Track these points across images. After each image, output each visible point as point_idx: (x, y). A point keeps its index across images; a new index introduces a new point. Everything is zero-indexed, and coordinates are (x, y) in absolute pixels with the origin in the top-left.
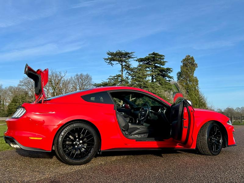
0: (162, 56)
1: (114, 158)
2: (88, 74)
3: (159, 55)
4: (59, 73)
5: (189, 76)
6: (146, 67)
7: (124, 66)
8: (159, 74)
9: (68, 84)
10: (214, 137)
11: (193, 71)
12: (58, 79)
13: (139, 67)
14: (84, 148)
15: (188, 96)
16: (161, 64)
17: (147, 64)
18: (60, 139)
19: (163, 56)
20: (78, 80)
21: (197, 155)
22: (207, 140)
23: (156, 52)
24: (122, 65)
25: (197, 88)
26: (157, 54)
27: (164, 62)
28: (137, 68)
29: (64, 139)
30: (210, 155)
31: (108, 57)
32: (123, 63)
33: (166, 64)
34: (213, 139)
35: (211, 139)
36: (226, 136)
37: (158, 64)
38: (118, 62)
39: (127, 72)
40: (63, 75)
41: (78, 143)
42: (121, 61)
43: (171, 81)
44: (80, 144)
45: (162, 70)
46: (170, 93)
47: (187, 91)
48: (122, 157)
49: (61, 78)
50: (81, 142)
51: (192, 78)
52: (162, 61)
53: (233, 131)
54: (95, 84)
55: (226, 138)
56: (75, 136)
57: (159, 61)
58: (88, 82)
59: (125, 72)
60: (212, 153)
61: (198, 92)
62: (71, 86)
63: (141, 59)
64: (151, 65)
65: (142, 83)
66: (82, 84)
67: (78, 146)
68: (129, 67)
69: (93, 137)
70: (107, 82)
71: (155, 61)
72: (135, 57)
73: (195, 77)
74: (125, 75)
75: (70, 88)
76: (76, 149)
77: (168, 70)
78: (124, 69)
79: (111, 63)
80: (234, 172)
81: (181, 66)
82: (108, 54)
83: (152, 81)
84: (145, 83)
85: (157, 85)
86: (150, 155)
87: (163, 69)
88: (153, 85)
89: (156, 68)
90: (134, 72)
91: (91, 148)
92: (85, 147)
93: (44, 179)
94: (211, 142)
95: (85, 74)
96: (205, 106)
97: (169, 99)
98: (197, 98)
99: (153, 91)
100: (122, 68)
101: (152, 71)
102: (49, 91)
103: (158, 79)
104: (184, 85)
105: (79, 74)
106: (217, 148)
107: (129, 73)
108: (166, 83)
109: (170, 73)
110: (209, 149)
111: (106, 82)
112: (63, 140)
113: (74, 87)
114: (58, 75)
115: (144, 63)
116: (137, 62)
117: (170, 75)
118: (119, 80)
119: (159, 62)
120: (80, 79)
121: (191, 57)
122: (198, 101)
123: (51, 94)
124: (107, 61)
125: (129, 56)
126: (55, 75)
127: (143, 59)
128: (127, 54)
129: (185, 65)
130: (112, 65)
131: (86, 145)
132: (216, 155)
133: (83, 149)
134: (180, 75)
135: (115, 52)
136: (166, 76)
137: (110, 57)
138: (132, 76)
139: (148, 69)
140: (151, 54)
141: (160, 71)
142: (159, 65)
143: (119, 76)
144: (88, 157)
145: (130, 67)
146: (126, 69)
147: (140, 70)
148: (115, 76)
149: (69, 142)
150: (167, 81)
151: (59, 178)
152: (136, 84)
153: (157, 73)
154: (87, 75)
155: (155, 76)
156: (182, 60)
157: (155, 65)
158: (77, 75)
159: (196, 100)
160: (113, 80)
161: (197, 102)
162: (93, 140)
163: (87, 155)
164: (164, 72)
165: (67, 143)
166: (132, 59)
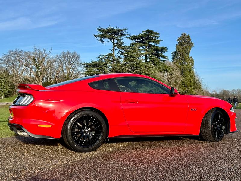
0: (156, 34)
1: (120, 145)
2: (76, 52)
3: (154, 33)
4: (43, 50)
5: (184, 56)
6: (139, 46)
7: (116, 45)
8: (153, 54)
9: (53, 62)
10: (217, 124)
11: (188, 50)
12: (42, 57)
13: (131, 46)
14: (92, 135)
15: (182, 78)
16: (156, 43)
17: (140, 42)
18: (69, 127)
19: (158, 33)
20: (65, 59)
21: (200, 141)
22: (210, 127)
23: (150, 30)
24: (113, 42)
25: (192, 69)
26: (151, 31)
27: (159, 41)
28: (130, 46)
29: (73, 126)
30: (213, 142)
31: (99, 34)
32: (115, 41)
33: (161, 42)
34: (216, 126)
35: (214, 126)
36: (229, 122)
37: (153, 42)
38: (110, 40)
39: (119, 51)
40: (47, 52)
41: (87, 131)
42: (112, 38)
43: (165, 62)
44: (89, 131)
45: (156, 50)
46: (164, 74)
47: (182, 72)
48: (127, 143)
49: (46, 56)
50: (89, 129)
51: (187, 58)
52: (157, 39)
53: (236, 118)
54: (85, 63)
55: (229, 125)
56: (84, 124)
57: (153, 39)
58: (75, 61)
59: (116, 51)
60: (215, 139)
61: (193, 72)
62: (56, 65)
63: (134, 36)
64: (145, 43)
65: (135, 63)
66: (69, 63)
67: (86, 133)
68: (121, 45)
69: (101, 124)
70: (98, 61)
71: (149, 39)
72: (127, 35)
73: (190, 57)
74: (117, 54)
75: (56, 67)
76: (84, 137)
77: (163, 49)
78: (116, 47)
79: (102, 40)
80: (238, 158)
81: (176, 45)
82: (99, 30)
83: (146, 61)
84: (138, 62)
85: (151, 65)
86: (154, 141)
87: (158, 48)
88: (147, 66)
89: (151, 46)
90: (126, 51)
91: (99, 136)
92: (94, 135)
93: (58, 166)
94: (214, 129)
95: (72, 51)
96: (200, 88)
97: (162, 80)
98: (192, 80)
99: (147, 72)
100: (114, 46)
101: (146, 50)
102: (32, 70)
103: (152, 60)
104: (179, 65)
105: (66, 51)
106: (220, 134)
107: (121, 52)
108: (160, 64)
109: (165, 52)
110: (212, 135)
111: (96, 62)
112: (72, 128)
113: (60, 66)
114: (42, 52)
115: (137, 41)
116: (130, 40)
117: (165, 54)
118: (110, 59)
119: (153, 41)
120: (67, 58)
121: (187, 35)
122: (193, 82)
123: (34, 74)
124: (97, 38)
125: (121, 34)
126: (38, 52)
127: (136, 36)
128: (119, 31)
129: (181, 44)
130: (103, 43)
131: (94, 132)
132: (218, 141)
133: (92, 137)
134: (175, 54)
135: (106, 28)
136: (160, 56)
137: (101, 33)
138: (124, 56)
139: (141, 48)
140: (145, 32)
141: (154, 50)
142: (153, 44)
143: (110, 55)
144: (96, 144)
145: (123, 45)
146: (118, 48)
147: (133, 49)
148: (106, 55)
149: (78, 130)
150: (162, 61)
151: (73, 165)
152: (129, 64)
153: (150, 52)
154: (74, 53)
155: (149, 55)
156: (177, 39)
157: (149, 44)
158: (63, 53)
159: (191, 81)
160: (104, 59)
161: (192, 84)
162: (101, 128)
163: (95, 142)
164: (159, 51)
165: (76, 130)
166: (125, 37)
